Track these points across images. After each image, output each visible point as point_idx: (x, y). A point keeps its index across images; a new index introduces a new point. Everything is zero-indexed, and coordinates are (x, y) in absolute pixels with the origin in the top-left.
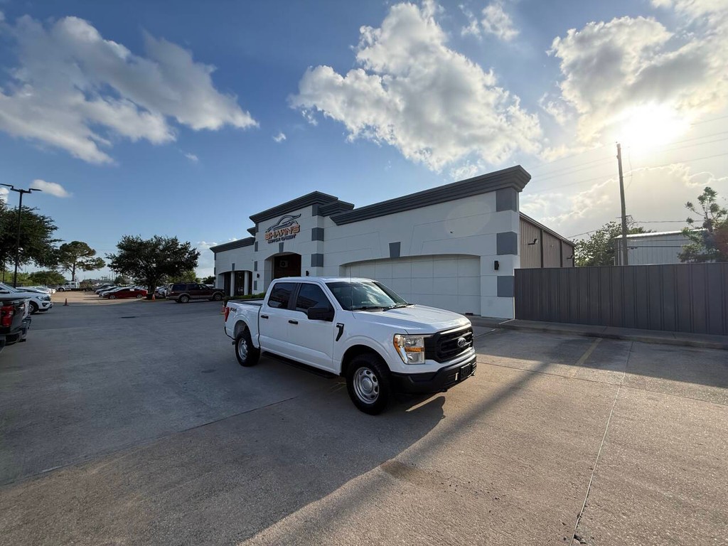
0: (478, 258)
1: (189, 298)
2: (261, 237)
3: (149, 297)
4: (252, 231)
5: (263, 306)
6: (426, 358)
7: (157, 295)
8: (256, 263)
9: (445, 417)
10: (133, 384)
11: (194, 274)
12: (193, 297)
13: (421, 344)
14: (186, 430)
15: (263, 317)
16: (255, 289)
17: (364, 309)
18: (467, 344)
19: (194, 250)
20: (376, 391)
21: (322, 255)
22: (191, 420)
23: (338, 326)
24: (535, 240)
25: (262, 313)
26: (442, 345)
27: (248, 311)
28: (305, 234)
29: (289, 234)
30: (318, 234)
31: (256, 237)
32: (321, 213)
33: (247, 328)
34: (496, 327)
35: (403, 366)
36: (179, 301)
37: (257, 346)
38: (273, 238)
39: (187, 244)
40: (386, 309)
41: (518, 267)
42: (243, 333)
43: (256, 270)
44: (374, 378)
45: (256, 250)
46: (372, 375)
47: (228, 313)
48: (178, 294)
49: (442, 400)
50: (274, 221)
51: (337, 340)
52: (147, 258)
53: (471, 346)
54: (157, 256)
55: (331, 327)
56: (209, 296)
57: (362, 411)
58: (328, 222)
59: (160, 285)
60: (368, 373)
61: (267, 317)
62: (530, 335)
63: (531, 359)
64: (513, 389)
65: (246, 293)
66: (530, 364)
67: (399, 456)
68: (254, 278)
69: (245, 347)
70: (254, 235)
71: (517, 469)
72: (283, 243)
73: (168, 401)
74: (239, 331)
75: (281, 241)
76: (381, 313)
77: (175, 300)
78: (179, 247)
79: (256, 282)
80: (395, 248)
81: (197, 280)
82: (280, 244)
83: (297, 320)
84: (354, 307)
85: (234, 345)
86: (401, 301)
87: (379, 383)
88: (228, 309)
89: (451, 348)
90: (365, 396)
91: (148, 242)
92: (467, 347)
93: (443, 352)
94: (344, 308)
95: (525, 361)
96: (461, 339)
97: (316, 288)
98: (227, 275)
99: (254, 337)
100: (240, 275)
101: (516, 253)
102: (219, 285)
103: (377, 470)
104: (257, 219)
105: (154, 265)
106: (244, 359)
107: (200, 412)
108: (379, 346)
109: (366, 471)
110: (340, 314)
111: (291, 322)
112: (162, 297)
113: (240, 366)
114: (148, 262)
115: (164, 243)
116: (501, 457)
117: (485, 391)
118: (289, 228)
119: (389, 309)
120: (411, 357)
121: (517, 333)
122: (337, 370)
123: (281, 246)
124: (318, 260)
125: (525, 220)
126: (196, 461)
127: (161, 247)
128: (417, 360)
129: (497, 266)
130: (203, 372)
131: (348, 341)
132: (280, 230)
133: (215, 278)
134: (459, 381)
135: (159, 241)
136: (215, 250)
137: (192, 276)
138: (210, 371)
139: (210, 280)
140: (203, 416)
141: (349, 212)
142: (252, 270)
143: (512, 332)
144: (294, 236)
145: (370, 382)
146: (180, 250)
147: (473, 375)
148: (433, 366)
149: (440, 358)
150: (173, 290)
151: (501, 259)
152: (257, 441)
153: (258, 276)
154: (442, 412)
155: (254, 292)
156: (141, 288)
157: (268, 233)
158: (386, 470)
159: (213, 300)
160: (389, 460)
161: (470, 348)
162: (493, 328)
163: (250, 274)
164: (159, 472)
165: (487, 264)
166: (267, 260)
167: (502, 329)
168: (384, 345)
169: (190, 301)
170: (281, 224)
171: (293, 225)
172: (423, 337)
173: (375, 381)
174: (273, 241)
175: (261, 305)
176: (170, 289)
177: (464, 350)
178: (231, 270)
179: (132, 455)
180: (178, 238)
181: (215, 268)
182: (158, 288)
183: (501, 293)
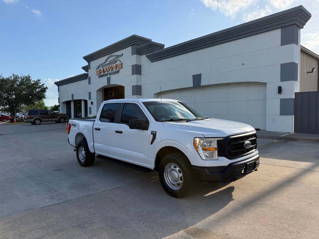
0: (264, 84)
1: (41, 121)
2: (92, 73)
3: (12, 121)
4: (85, 68)
5: (96, 121)
6: (219, 155)
7: (18, 119)
8: (90, 93)
9: (233, 200)
10: (5, 178)
11: (43, 104)
12: (44, 120)
13: (215, 145)
14: (44, 207)
15: (96, 129)
16: (90, 113)
17: (172, 120)
18: (252, 146)
19: (43, 84)
20: (181, 180)
21: (141, 86)
22: (47, 200)
23: (152, 133)
24: (313, 69)
25: (95, 127)
26: (231, 146)
27: (86, 126)
28: (127, 70)
29: (114, 70)
30: (137, 70)
31: (89, 73)
32: (138, 52)
33: (85, 139)
34: (278, 139)
35: (201, 161)
36: (34, 123)
37: (92, 151)
38: (102, 74)
39: (38, 81)
40: (188, 121)
41: (298, 90)
42: (82, 142)
43: (90, 98)
44: (179, 170)
45: (90, 83)
46: (178, 169)
47: (70, 128)
48: (32, 118)
49: (232, 189)
50: (102, 60)
51: (152, 143)
52: (8, 92)
53: (255, 148)
54: (15, 90)
55: (147, 134)
56: (56, 119)
57: (171, 195)
58: (144, 60)
59: (19, 111)
60: (175, 167)
61: (99, 129)
62: (305, 144)
63: (305, 161)
64: (289, 181)
65: (83, 116)
66: (304, 165)
67: (198, 224)
68: (89, 105)
69: (83, 152)
70: (88, 72)
71: (287, 234)
72: (110, 77)
73: (30, 189)
74: (78, 141)
75: (109, 76)
76: (185, 123)
77: (31, 122)
78: (32, 82)
79: (90, 108)
80: (197, 79)
81: (46, 108)
82: (107, 78)
83: (121, 130)
84: (163, 119)
85: (76, 152)
86: (200, 116)
87: (183, 174)
88: (70, 125)
89: (240, 148)
90: (173, 184)
91: (8, 79)
92: (252, 149)
93: (232, 151)
94: (157, 120)
95: (300, 163)
96: (247, 142)
97: (135, 106)
98: (68, 103)
99: (90, 144)
100: (78, 103)
101: (296, 80)
102: (62, 111)
103: (182, 232)
104: (89, 58)
105: (14, 96)
106: (83, 161)
107: (52, 196)
108: (183, 147)
109: (173, 233)
110: (154, 125)
111: (117, 132)
112: (21, 120)
113: (80, 166)
114: (9, 94)
115: (20, 79)
116: (275, 226)
117: (266, 183)
118: (114, 65)
119: (191, 121)
120: (207, 155)
121: (295, 143)
122: (152, 166)
123: (109, 79)
124: (137, 90)
125: (305, 52)
126: (52, 226)
127: (18, 83)
128: (212, 157)
129: (280, 90)
130: (53, 170)
131: (160, 144)
132: (107, 67)
133: (59, 106)
134: (245, 173)
135: (16, 78)
136: (59, 84)
137: (42, 105)
138: (58, 170)
139: (56, 108)
140: (55, 198)
141: (161, 50)
142: (87, 99)
143: (292, 142)
144: (118, 72)
145: (176, 174)
146: (33, 85)
147: (256, 170)
148: (224, 162)
149: (230, 156)
150: (29, 114)
151: (284, 85)
152: (94, 214)
153: (92, 103)
154: (232, 196)
155: (89, 115)
156: (6, 114)
157: (98, 70)
158: (188, 233)
159: (59, 122)
160: (191, 227)
161: (254, 150)
162: (276, 139)
163: (86, 102)
164: (27, 232)
165: (272, 89)
166: (98, 90)
167: (283, 140)
168: (187, 146)
169: (42, 123)
170: (107, 62)
171: (118, 63)
172: (216, 139)
173: (180, 173)
174: (102, 76)
175: (94, 121)
176: (27, 114)
177: (249, 151)
178: (71, 99)
179: (8, 222)
180: (31, 76)
181: (59, 98)
182: (18, 114)
183: (283, 112)
